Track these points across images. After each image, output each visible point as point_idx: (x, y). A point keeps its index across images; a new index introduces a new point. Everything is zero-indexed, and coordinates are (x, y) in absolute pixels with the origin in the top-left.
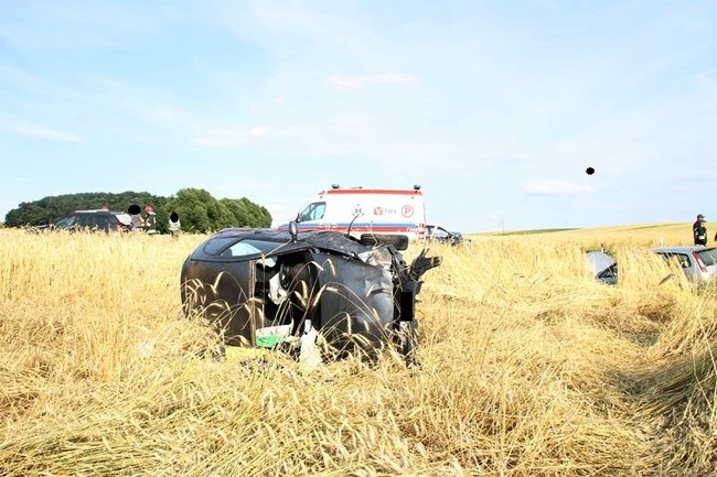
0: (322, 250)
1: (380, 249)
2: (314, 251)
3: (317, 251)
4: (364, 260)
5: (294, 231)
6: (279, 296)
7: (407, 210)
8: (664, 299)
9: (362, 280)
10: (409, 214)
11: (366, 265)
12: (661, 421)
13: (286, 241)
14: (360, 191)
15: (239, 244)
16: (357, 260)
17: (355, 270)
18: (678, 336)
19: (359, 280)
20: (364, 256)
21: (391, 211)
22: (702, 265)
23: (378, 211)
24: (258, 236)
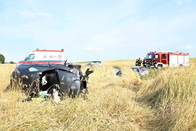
0: (59, 69)
1: (76, 69)
2: (57, 70)
3: (58, 69)
4: (72, 72)
5: (50, 64)
6: (45, 82)
7: (60, 56)
8: (135, 80)
9: (72, 77)
10: (60, 58)
11: (72, 73)
12: (150, 107)
13: (47, 67)
14: (45, 51)
15: (31, 68)
16: (69, 72)
17: (69, 74)
18: (144, 89)
19: (71, 77)
20: (71, 71)
21: (55, 57)
22: (142, 71)
23: (51, 57)
24: (36, 65)
